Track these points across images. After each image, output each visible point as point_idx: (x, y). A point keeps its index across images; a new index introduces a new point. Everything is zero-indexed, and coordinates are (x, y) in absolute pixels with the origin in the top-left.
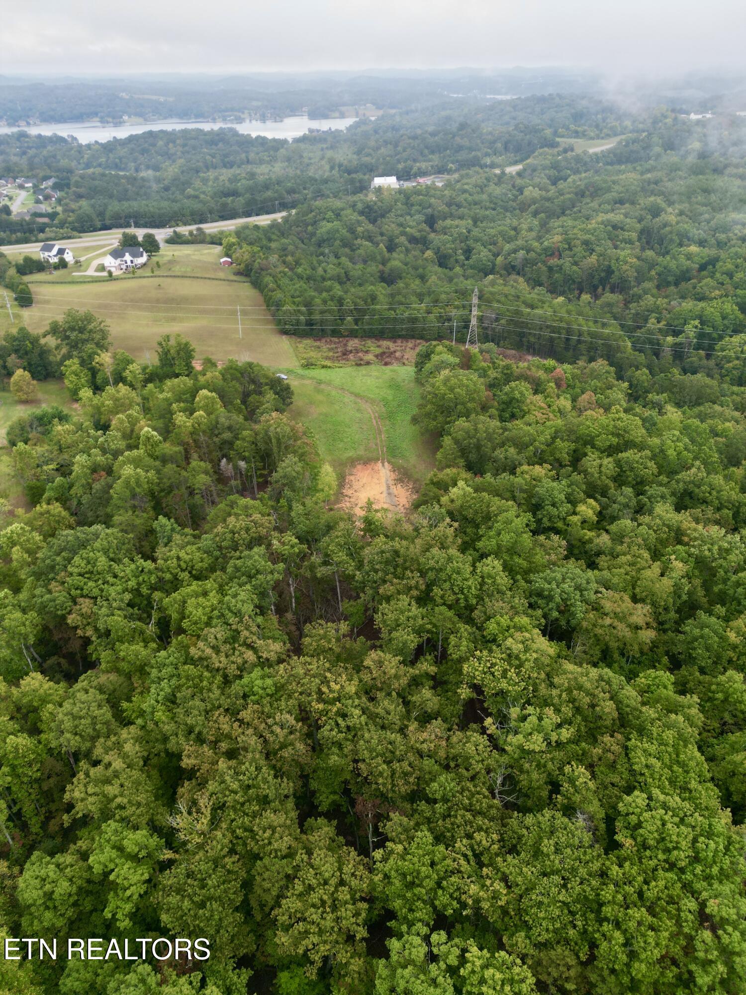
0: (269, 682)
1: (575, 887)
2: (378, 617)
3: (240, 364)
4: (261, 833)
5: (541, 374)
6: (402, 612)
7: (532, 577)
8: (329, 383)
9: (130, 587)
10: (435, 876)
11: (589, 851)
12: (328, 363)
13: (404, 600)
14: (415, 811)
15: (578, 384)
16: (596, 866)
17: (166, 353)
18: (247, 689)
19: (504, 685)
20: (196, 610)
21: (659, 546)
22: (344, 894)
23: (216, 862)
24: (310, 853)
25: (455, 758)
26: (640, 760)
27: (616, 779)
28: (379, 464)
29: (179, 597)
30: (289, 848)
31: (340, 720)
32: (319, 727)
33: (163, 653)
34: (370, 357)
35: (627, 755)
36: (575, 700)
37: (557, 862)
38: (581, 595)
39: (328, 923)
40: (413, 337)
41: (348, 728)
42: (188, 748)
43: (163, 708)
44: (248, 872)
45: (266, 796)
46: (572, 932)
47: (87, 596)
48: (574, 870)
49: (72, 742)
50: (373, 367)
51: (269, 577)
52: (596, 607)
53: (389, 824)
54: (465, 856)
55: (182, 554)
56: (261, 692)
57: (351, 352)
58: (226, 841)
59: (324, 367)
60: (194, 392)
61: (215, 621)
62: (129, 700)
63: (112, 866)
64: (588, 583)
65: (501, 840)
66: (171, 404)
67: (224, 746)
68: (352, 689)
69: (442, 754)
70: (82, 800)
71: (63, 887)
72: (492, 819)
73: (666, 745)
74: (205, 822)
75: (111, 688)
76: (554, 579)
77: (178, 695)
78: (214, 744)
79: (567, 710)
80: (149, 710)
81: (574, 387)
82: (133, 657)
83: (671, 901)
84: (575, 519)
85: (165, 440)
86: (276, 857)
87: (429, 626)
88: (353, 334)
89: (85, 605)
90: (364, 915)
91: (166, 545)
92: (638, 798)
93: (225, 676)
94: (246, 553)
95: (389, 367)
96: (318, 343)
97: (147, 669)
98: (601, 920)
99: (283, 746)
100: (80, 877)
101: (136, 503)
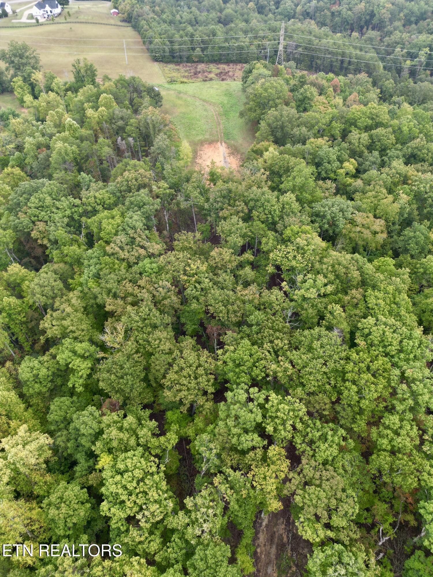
0: (154, 265)
1: (331, 365)
2: (219, 229)
3: (127, 78)
4: (153, 341)
5: (324, 82)
6: (233, 225)
7: (313, 205)
8: (186, 93)
9: (67, 214)
10: (252, 360)
11: (340, 347)
12: (185, 80)
13: (235, 219)
14: (240, 331)
15: (348, 89)
16: (343, 354)
17: (78, 72)
18: (142, 270)
19: (294, 263)
20: (108, 226)
21: (393, 187)
22: (201, 371)
23: (129, 357)
24: (181, 351)
25: (264, 304)
26: (372, 301)
27: (357, 312)
28: (219, 144)
29: (97, 219)
30: (170, 349)
31: (197, 285)
32: (185, 289)
33: (90, 251)
34: (212, 75)
35: (365, 300)
36: (336, 271)
37: (321, 352)
38: (343, 215)
39: (193, 384)
40: (240, 62)
41: (202, 289)
42: (109, 300)
43: (93, 280)
44: (147, 362)
45: (155, 324)
46: (328, 387)
47: (41, 221)
48: (330, 356)
49: (41, 300)
50: (214, 82)
51: (151, 207)
52: (352, 222)
53: (226, 337)
54: (269, 352)
55: (97, 194)
56: (150, 271)
57: (200, 72)
58: (134, 346)
59: (182, 82)
60: (98, 96)
61: (120, 233)
62: (73, 278)
63: (70, 360)
64: (348, 208)
65: (290, 343)
66: (83, 104)
67: (130, 299)
68: (204, 268)
69: (256, 301)
70: (51, 328)
71: (43, 372)
72: (284, 333)
73: (389, 294)
74: (121, 337)
75: (61, 271)
76: (327, 205)
77: (101, 273)
78: (124, 298)
79: (331, 277)
80: (84, 282)
81: (345, 92)
82: (72, 253)
83: (385, 370)
84: (342, 171)
85: (81, 127)
86: (163, 353)
87: (250, 233)
88: (201, 61)
89: (41, 226)
90: (212, 381)
91: (87, 190)
92: (371, 320)
93: (128, 263)
94: (137, 193)
95: (225, 82)
96: (178, 67)
97: (82, 260)
98: (344, 381)
99: (164, 298)
100: (53, 367)
101: (66, 166)
